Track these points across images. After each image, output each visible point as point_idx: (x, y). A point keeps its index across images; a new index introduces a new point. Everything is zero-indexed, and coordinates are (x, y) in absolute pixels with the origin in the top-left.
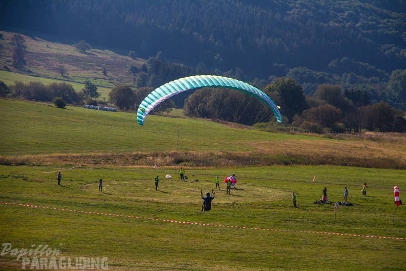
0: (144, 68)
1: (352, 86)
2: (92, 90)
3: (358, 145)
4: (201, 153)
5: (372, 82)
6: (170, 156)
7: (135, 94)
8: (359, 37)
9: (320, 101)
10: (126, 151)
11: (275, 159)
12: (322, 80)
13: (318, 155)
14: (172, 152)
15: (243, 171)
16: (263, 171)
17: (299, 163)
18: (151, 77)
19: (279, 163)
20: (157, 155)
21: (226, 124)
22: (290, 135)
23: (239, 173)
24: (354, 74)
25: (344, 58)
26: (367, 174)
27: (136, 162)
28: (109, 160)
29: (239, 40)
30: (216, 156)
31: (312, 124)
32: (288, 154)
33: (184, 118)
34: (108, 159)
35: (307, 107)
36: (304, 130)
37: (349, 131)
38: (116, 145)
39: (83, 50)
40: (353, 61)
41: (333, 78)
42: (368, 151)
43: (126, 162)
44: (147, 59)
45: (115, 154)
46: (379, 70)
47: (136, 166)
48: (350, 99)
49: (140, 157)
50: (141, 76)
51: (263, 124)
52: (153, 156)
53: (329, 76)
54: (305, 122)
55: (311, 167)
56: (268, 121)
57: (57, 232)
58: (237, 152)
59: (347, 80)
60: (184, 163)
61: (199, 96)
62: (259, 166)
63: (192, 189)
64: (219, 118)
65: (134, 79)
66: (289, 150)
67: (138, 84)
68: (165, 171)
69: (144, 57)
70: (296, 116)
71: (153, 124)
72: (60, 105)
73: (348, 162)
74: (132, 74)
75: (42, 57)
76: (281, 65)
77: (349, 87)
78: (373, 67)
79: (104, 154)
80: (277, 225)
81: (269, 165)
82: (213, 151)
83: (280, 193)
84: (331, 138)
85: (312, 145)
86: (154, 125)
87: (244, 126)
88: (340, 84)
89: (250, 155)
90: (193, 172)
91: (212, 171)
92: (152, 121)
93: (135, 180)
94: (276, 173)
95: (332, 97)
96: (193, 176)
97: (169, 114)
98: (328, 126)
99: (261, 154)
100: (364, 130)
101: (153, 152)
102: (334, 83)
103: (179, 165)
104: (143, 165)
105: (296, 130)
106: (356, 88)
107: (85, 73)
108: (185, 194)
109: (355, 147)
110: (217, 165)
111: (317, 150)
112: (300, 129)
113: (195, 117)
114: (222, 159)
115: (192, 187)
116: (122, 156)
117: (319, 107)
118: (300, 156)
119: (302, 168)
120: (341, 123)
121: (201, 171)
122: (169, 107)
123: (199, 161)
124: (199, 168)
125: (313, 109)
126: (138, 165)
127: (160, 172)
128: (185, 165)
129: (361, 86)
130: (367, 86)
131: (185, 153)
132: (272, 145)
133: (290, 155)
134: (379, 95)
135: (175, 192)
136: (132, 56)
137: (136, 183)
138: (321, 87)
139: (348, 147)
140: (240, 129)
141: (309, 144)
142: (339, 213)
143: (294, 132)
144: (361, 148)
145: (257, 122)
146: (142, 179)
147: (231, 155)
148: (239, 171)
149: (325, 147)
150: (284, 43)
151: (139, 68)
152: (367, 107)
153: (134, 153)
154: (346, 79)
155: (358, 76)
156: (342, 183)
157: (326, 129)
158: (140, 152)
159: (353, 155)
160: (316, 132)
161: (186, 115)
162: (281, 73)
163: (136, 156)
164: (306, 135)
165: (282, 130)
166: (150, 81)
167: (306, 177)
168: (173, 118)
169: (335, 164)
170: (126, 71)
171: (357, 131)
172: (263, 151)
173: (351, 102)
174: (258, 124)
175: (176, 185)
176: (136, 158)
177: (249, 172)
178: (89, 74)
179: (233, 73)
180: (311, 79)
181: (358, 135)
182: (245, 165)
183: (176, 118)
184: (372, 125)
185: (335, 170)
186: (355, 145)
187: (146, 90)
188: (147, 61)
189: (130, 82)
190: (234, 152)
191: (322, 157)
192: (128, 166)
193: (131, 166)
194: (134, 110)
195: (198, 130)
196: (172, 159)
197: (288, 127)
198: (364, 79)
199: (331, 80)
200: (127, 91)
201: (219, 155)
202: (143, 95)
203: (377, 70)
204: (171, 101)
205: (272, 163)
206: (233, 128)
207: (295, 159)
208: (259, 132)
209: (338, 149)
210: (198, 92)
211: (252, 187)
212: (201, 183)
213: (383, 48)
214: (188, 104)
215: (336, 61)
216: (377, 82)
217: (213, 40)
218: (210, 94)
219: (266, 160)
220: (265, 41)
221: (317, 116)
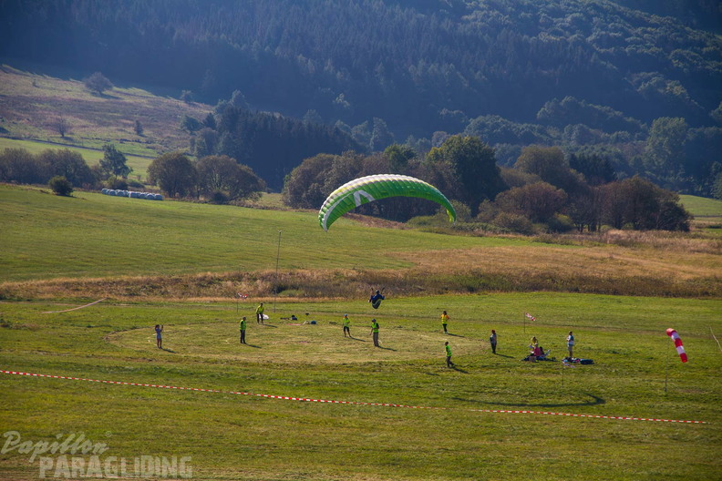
0: (210, 121)
1: (582, 147)
2: (116, 161)
3: (598, 255)
4: (319, 274)
5: (618, 140)
6: (263, 278)
7: (194, 169)
8: (592, 60)
9: (526, 176)
10: (184, 272)
11: (450, 283)
12: (528, 139)
13: (527, 274)
14: (267, 271)
15: (397, 305)
16: (432, 304)
17: (493, 289)
18: (222, 139)
19: (457, 290)
20: (239, 278)
21: (360, 219)
22: (477, 238)
24: (585, 126)
25: (567, 99)
26: (615, 306)
27: (202, 290)
28: (154, 287)
29: (379, 68)
30: (346, 278)
31: (513, 217)
32: (473, 273)
33: (285, 210)
34: (152, 287)
35: (504, 187)
36: (499, 229)
37: (578, 228)
38: (167, 261)
39: (98, 89)
41: (548, 135)
42: (616, 264)
43: (184, 287)
44: (214, 104)
45: (165, 277)
46: (630, 119)
47: (204, 298)
48: (579, 171)
49: (210, 283)
50: (204, 136)
51: (425, 218)
52: (232, 281)
53: (540, 131)
54: (502, 214)
55: (515, 295)
56: (434, 213)
57: (68, 419)
58: (383, 270)
59: (573, 137)
60: (288, 292)
61: (310, 170)
62: (422, 295)
63: (306, 338)
65: (193, 143)
66: (475, 266)
67: (199, 149)
69: (210, 100)
70: (485, 204)
71: (231, 222)
72: (63, 190)
73: (580, 285)
74: (188, 131)
75: (24, 104)
76: (455, 112)
77: (577, 149)
78: (617, 113)
79: (145, 277)
80: (459, 400)
81: (441, 293)
82: (340, 269)
83: (463, 342)
84: (548, 242)
85: (516, 255)
86: (232, 224)
87: (393, 223)
88: (560, 144)
89: (406, 275)
90: (307, 307)
91: (340, 305)
92: (230, 218)
93: (202, 323)
94: (454, 306)
95: (547, 168)
96: (307, 314)
97: (257, 203)
98: (542, 220)
99: (425, 274)
100: (606, 227)
101: (233, 273)
102: (551, 144)
103: (281, 294)
104: (216, 296)
105: (484, 228)
106: (590, 152)
107: (103, 132)
108: (295, 348)
109: (592, 258)
110: (347, 294)
111: (525, 265)
112: (493, 227)
113: (303, 207)
114: (354, 284)
115: (306, 335)
116: (177, 281)
117: (526, 187)
118: (495, 276)
119: (499, 296)
120: (564, 214)
121: (321, 305)
122: (256, 190)
123: (316, 288)
124: (316, 299)
125: (514, 191)
126: (206, 296)
127: (246, 309)
128: (291, 296)
129: (598, 148)
130: (607, 147)
131: (291, 274)
133: (477, 275)
134: (630, 164)
135: (275, 343)
136: (187, 100)
137: (205, 328)
138: (527, 151)
139: (581, 259)
140: (385, 229)
141: (511, 255)
142: (569, 377)
143: (482, 232)
144: (603, 260)
145: (415, 216)
146: (216, 321)
147: (371, 275)
149: (538, 259)
150: (458, 73)
151: (201, 120)
152: (611, 185)
153: (200, 275)
154: (570, 136)
155: (592, 131)
156: (571, 324)
157: (537, 227)
158: (209, 273)
159: (588, 272)
160: (520, 232)
161: (286, 204)
162: (454, 126)
163: (203, 279)
164: (504, 238)
165: (460, 229)
166: (220, 145)
167: (508, 313)
168: (265, 211)
169: (557, 289)
170: (177, 126)
171: (593, 229)
172: (430, 267)
173: (581, 177)
174: (417, 218)
175: (277, 330)
176: (202, 283)
177: (406, 305)
178: (110, 133)
179: (370, 127)
180: (508, 137)
181: (596, 237)
182: (398, 293)
183: (270, 209)
184: (620, 217)
185: (558, 299)
186: (591, 254)
187: (215, 161)
188: (214, 108)
189: (183, 146)
190: (378, 271)
191: (534, 277)
192: (189, 299)
193: (194, 299)
194: (193, 196)
195: (312, 232)
196: (268, 285)
197: (470, 224)
198: (603, 135)
199: (545, 138)
200: (180, 163)
201: (351, 277)
202: (209, 170)
203: (625, 118)
204: (260, 180)
205: (447, 289)
206: (374, 227)
207: (487, 282)
208: (421, 233)
209: (563, 262)
210: (308, 163)
211: (412, 333)
212: (321, 327)
213: (636, 79)
214: (291, 185)
215: (552, 104)
216: (626, 140)
217: (332, 68)
218: (329, 166)
219: (435, 283)
220: (425, 69)
221: (521, 203)
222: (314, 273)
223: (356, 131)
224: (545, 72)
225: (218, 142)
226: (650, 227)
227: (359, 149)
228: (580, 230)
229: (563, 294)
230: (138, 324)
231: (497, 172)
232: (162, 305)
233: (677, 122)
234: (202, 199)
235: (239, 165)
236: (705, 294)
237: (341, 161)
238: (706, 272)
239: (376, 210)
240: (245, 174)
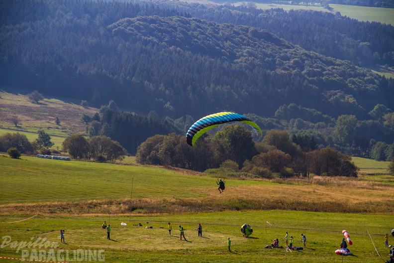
0: (97, 117)
1: (300, 131)
2: (45, 139)
3: (307, 190)
4: (154, 201)
5: (319, 127)
6: (124, 203)
7: (88, 143)
8: (305, 84)
9: (269, 147)
10: (81, 200)
11: (226, 205)
12: (270, 126)
13: (268, 200)
14: (126, 199)
15: (197, 217)
16: (216, 217)
17: (250, 208)
18: (103, 127)
19: (230, 209)
20: (111, 203)
21: (178, 170)
22: (241, 181)
23: (192, 219)
24: (301, 119)
25: (291, 105)
26: (316, 218)
27: (91, 210)
28: (64, 208)
29: (189, 88)
30: (170, 203)
31: (261, 169)
32: (239, 200)
33: (137, 166)
34: (63, 208)
35: (257, 153)
36: (254, 175)
37: (297, 175)
38: (71, 194)
39: (36, 100)
40: (299, 107)
41: (281, 124)
42: (317, 195)
43: (80, 208)
44: (99, 108)
45: (71, 203)
46: (326, 116)
47: (91, 214)
48: (297, 144)
49: (95, 206)
50: (94, 125)
51: (214, 170)
52: (107, 205)
53: (277, 122)
54: (255, 168)
55: (262, 212)
56: (219, 167)
58: (190, 199)
59: (295, 125)
60: (138, 210)
61: (151, 144)
62: (211, 212)
63: (147, 236)
64: (171, 165)
65: (87, 129)
66: (240, 196)
67: (90, 132)
68: (120, 219)
69: (96, 106)
70: (247, 162)
71: (107, 172)
72: (15, 155)
73: (298, 206)
74: (85, 123)
77: (297, 132)
78: (319, 112)
79: (59, 203)
81: (221, 211)
82: (166, 198)
84: (280, 183)
85: (262, 190)
87: (196, 172)
88: (288, 129)
89: (202, 201)
90: (148, 219)
91: (166, 218)
92: (107, 170)
93: (90, 228)
94: (228, 218)
95: (280, 142)
96: (148, 223)
97: (122, 162)
98: (277, 171)
99: (213, 200)
100: (312, 174)
101: (107, 200)
102: (282, 130)
103: (134, 212)
104: (98, 213)
105: (246, 175)
106: (304, 134)
107: (38, 123)
108: (140, 241)
109: (304, 192)
110: (170, 212)
111: (267, 196)
112: (250, 174)
113: (147, 164)
114: (173, 206)
115: (147, 234)
116: (77, 205)
117: (268, 153)
118: (251, 201)
119: (253, 213)
120: (289, 167)
121: (155, 218)
122: (121, 155)
123: (153, 208)
124: (153, 214)
125: (262, 155)
126: (93, 213)
128: (139, 213)
129: (308, 131)
130: (313, 131)
131: (139, 201)
133: (241, 201)
134: (326, 140)
135: (130, 239)
136: (84, 105)
137: (91, 231)
138: (270, 133)
139: (297, 192)
140: (191, 176)
141: (259, 190)
142: (290, 257)
143: (244, 177)
144: (309, 192)
145: (208, 168)
146: (98, 227)
147: (183, 201)
148: (192, 217)
149: (275, 192)
150: (232, 91)
151: (92, 117)
152: (314, 152)
153: (89, 202)
154: (293, 125)
155: (305, 122)
156: (292, 227)
157: (275, 175)
158: (95, 200)
159: (302, 199)
160: (263, 177)
161: (138, 162)
163: (91, 204)
164: (256, 180)
165: (233, 176)
166: (102, 130)
167: (257, 222)
168: (126, 166)
169: (284, 209)
170: (79, 120)
171: (305, 176)
172: (215, 197)
173: (298, 147)
174: (210, 170)
175: (131, 232)
176: (91, 206)
177: (202, 218)
178: (42, 124)
179: (184, 120)
181: (307, 180)
182: (198, 210)
183: (129, 165)
184: (320, 169)
185: (285, 214)
186: (303, 190)
187: (99, 139)
188: (99, 110)
189: (82, 131)
190: (187, 199)
191: (272, 202)
192: (83, 215)
193: (86, 215)
194: (87, 158)
195: (151, 178)
196: (127, 207)
197: (238, 173)
198: (311, 124)
199: (279, 126)
200: (80, 140)
201: (172, 202)
202: (96, 144)
203: (323, 115)
204: (124, 149)
205: (224, 209)
206: (186, 175)
207: (246, 205)
208: (211, 178)
209: (288, 194)
210: (150, 140)
212: (155, 230)
213: (329, 94)
214: (141, 152)
215: (283, 107)
216: (324, 127)
217: (163, 88)
218: (161, 141)
219: (218, 205)
220: (214, 89)
221: (266, 161)
222: (152, 200)
223: (177, 122)
224: (279, 90)
225: (101, 128)
226: (336, 174)
227: (178, 132)
228: (298, 176)
229: (287, 211)
230: (55, 229)
231: (253, 144)
232: (68, 218)
233: (351, 117)
234: (92, 159)
235: (112, 141)
236: (365, 211)
237: (168, 139)
238: (366, 199)
239: (187, 165)
240: (115, 146)
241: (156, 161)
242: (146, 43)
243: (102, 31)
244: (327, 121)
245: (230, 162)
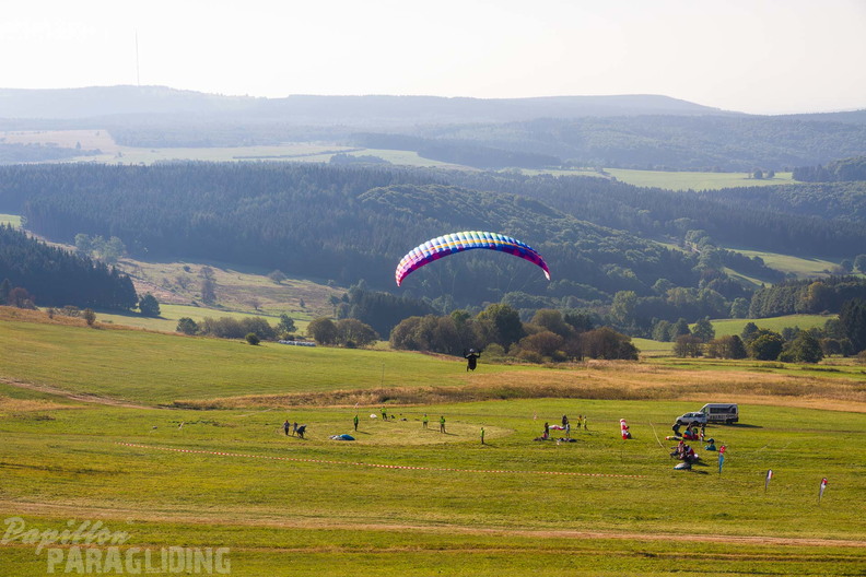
0: (345, 298)
1: (573, 310)
2: (288, 323)
3: (581, 375)
4: (409, 390)
5: (595, 305)
6: (375, 393)
7: (335, 327)
8: (578, 257)
9: (539, 328)
10: (326, 390)
11: (490, 394)
12: (540, 305)
13: (538, 388)
14: (377, 389)
15: (456, 408)
16: (477, 407)
17: (517, 397)
18: (353, 309)
19: (495, 398)
20: (360, 393)
22: (507, 366)
24: (575, 297)
25: (563, 281)
26: (591, 405)
27: (337, 401)
28: (308, 400)
30: (426, 392)
31: (530, 353)
32: (504, 388)
33: (390, 351)
34: (306, 400)
35: (524, 335)
36: (521, 360)
37: (570, 359)
38: (316, 383)
39: (278, 280)
40: (573, 283)
41: (552, 303)
42: (592, 380)
43: (327, 402)
44: (347, 288)
45: (314, 393)
46: (602, 293)
47: (338, 406)
48: (571, 324)
49: (342, 396)
50: (342, 307)
52: (356, 395)
53: (548, 300)
54: (523, 351)
55: (530, 400)
57: (251, 481)
58: (449, 387)
59: (568, 304)
60: (390, 401)
61: (406, 327)
62: (473, 402)
63: (400, 429)
64: (429, 350)
65: (335, 312)
66: (505, 383)
67: (338, 315)
68: (371, 410)
69: (345, 285)
70: (513, 345)
72: (254, 341)
73: (569, 393)
74: (333, 305)
75: (233, 290)
76: (495, 290)
77: (570, 311)
78: (594, 289)
79: (302, 394)
80: (493, 466)
81: (484, 400)
82: (422, 387)
83: (497, 430)
84: (552, 368)
85: (530, 376)
86: (356, 360)
88: (559, 308)
89: (463, 389)
91: (422, 409)
92: (356, 356)
93: (336, 421)
94: (492, 408)
95: (551, 323)
97: (374, 347)
98: (548, 355)
99: (474, 388)
100: (588, 358)
101: (356, 390)
102: (553, 309)
103: (386, 402)
104: (345, 404)
105: (513, 360)
106: (578, 313)
107: (280, 306)
108: (392, 436)
109: (577, 377)
110: (426, 402)
111: (536, 382)
112: (518, 359)
113: (402, 349)
114: (430, 395)
115: (400, 427)
116: (322, 395)
117: (538, 335)
118: (517, 389)
119: (520, 401)
120: (561, 351)
121: (410, 409)
122: (373, 339)
123: (407, 398)
124: (407, 405)
125: (531, 337)
126: (340, 405)
127: (364, 412)
128: (392, 403)
129: (582, 310)
130: (589, 309)
131: (392, 390)
132: (488, 377)
133: (507, 388)
134: (603, 318)
135: (380, 433)
136: (332, 285)
137: (337, 424)
138: (539, 312)
139: (571, 378)
141: (527, 376)
142: (562, 451)
143: (511, 362)
144: (584, 378)
146: (345, 420)
147: (442, 390)
148: (451, 407)
149: (545, 378)
151: (340, 297)
152: (589, 333)
153: (335, 392)
154: (566, 303)
155: (579, 300)
157: (545, 359)
158: (341, 390)
159: (575, 386)
160: (534, 362)
161: (392, 347)
162: (495, 298)
163: (337, 394)
164: (524, 366)
165: (497, 361)
166: (352, 312)
168: (378, 352)
169: (556, 396)
170: (325, 301)
171: (579, 359)
172: (478, 385)
173: (572, 328)
176: (337, 397)
177: (462, 408)
178: (285, 307)
179: (443, 300)
180: (528, 304)
181: (581, 364)
182: (458, 400)
183: (381, 350)
184: (596, 352)
185: (556, 402)
186: (577, 375)
187: (348, 322)
188: (348, 290)
189: (332, 315)
190: (445, 387)
191: (542, 389)
192: (329, 407)
193: (332, 406)
194: (335, 344)
195: (406, 364)
196: (378, 397)
197: (504, 358)
198: (585, 302)
199: (550, 304)
200: (327, 324)
201: (429, 391)
202: (345, 328)
203: (599, 292)
204: (375, 333)
205: (488, 398)
206: (445, 361)
207: (513, 393)
209: (559, 380)
210: (404, 322)
211: (465, 425)
213: (605, 268)
214: (395, 336)
216: (600, 305)
218: (418, 324)
219: (481, 394)
220: (476, 264)
221: (535, 344)
222: (407, 388)
223: (435, 302)
225: (350, 310)
227: (437, 313)
228: (572, 360)
229: (559, 400)
231: (521, 325)
232: (312, 410)
233: (629, 294)
234: (340, 345)
235: (363, 324)
236: (647, 398)
237: (425, 320)
238: (647, 384)
239: (447, 351)
240: (366, 330)
241: (412, 346)
242: (399, 214)
243: (350, 202)
244: (604, 298)
245: (494, 345)
